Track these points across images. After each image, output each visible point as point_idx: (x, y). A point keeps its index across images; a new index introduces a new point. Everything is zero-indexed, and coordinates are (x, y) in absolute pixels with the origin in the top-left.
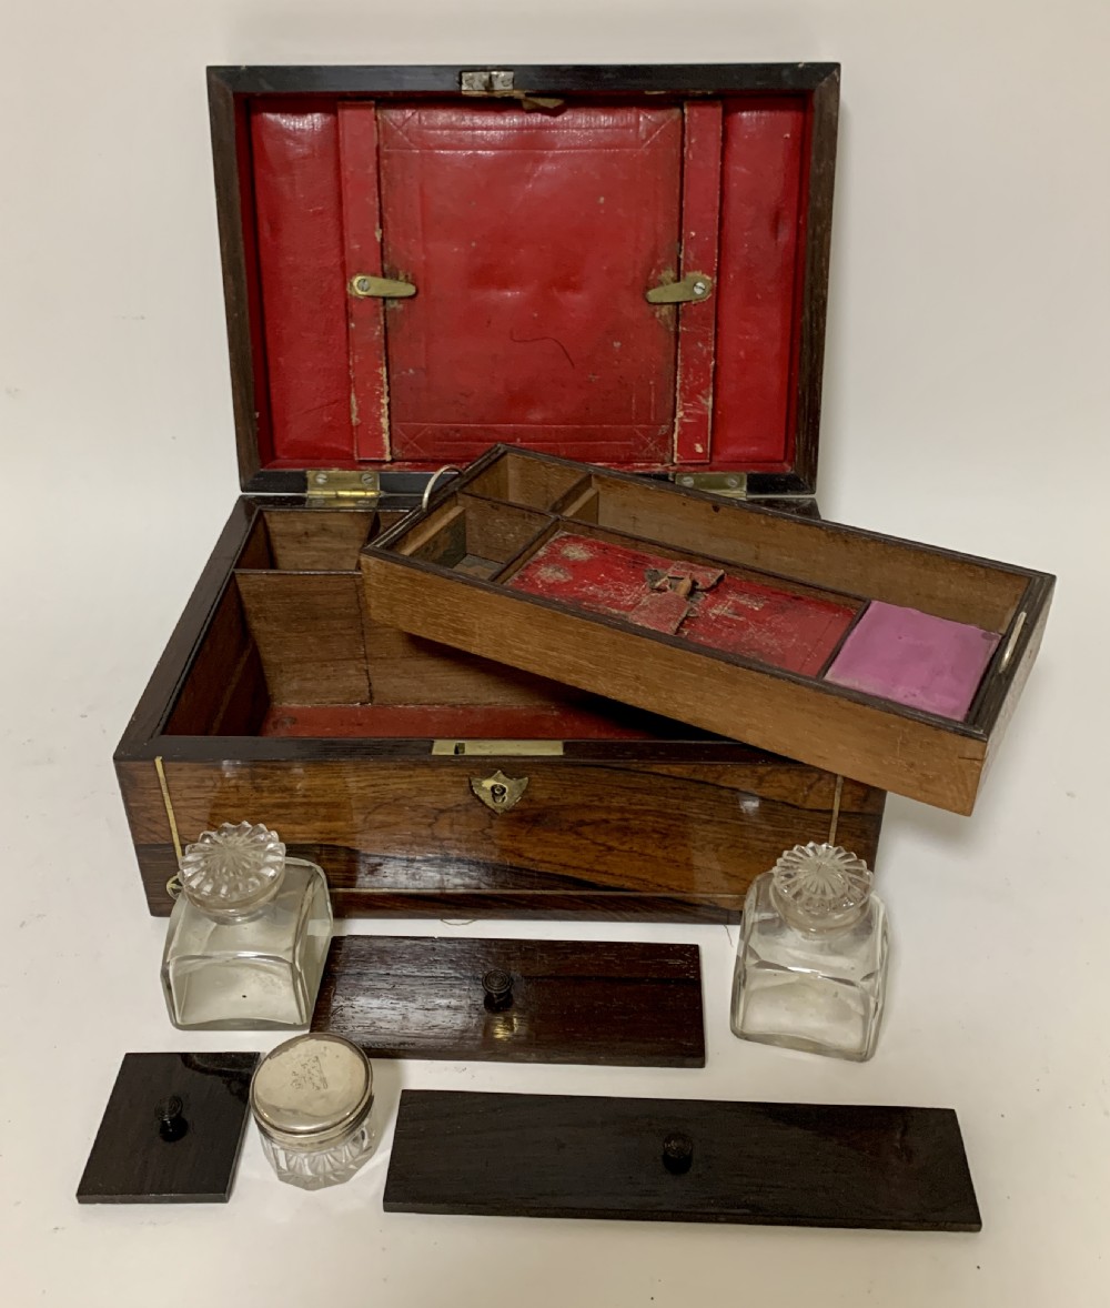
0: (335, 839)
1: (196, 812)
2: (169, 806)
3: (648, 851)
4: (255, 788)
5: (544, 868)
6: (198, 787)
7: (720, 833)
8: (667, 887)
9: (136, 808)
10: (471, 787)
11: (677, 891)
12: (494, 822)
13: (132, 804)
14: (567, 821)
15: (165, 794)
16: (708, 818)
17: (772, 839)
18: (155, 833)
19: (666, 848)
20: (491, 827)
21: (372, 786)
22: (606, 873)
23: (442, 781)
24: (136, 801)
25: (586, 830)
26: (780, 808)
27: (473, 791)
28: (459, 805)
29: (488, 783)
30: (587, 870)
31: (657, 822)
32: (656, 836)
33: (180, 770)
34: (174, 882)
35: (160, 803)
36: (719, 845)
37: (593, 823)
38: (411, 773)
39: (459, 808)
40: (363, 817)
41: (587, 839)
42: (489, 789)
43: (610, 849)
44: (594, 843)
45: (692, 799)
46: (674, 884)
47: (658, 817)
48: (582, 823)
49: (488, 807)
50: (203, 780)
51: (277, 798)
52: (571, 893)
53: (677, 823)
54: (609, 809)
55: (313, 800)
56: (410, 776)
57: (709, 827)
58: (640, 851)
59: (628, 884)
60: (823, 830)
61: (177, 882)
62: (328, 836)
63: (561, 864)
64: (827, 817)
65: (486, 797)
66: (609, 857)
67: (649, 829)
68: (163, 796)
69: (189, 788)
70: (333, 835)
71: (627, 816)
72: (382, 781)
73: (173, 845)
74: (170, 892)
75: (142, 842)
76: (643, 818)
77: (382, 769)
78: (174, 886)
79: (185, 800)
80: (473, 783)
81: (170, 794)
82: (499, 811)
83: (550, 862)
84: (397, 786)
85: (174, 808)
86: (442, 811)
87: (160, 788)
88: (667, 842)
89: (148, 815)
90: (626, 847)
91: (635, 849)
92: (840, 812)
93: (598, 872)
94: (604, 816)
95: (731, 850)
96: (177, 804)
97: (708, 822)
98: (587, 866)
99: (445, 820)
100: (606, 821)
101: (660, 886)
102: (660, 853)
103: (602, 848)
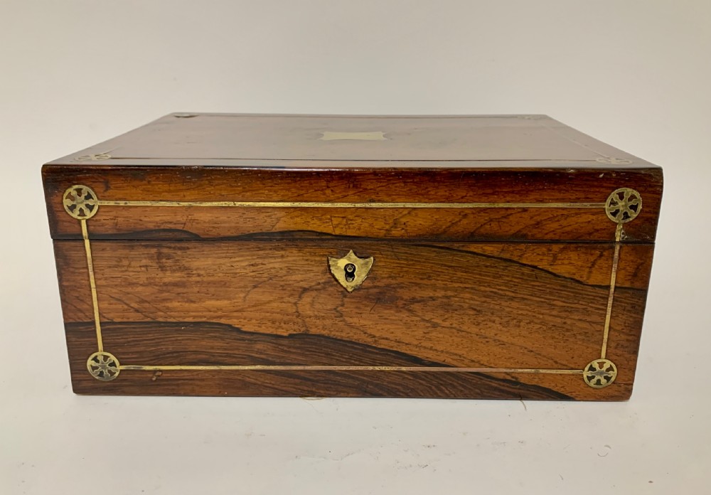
0: (220, 317)
1: (114, 291)
2: (93, 285)
3: (465, 328)
4: (160, 267)
5: (383, 344)
6: (116, 266)
7: (522, 309)
8: (478, 362)
9: (67, 287)
10: (329, 266)
11: (486, 366)
12: (346, 300)
13: (65, 284)
14: (402, 299)
15: (91, 273)
16: (513, 295)
17: (563, 314)
18: (80, 311)
19: (479, 324)
20: (343, 305)
21: (252, 265)
22: (431, 349)
23: (307, 260)
24: (68, 281)
25: (416, 306)
26: (569, 284)
27: (330, 270)
28: (319, 284)
29: (343, 262)
30: (417, 346)
31: (472, 299)
32: (472, 312)
33: (103, 250)
34: (93, 359)
35: (86, 282)
36: (520, 321)
37: (422, 301)
38: (283, 252)
39: (319, 287)
40: (242, 295)
41: (418, 316)
42: (343, 268)
43: (435, 326)
44: (424, 320)
45: (500, 276)
46: (484, 360)
47: (473, 294)
48: (414, 300)
49: (342, 286)
50: (120, 259)
51: (177, 277)
52: (404, 369)
53: (488, 300)
54: (435, 288)
55: (205, 279)
56: (282, 256)
57: (514, 304)
58: (458, 327)
59: (449, 360)
60: (603, 304)
61: (95, 359)
62: (216, 314)
63: (396, 341)
64: (605, 292)
65: (340, 276)
66: (434, 334)
67: (466, 306)
68: (89, 276)
69: (110, 267)
70: (220, 313)
71: (449, 293)
72: (260, 261)
73: (93, 323)
74: (89, 368)
75: (71, 321)
76: (462, 295)
77: (260, 249)
78: (94, 363)
79: (106, 279)
80: (330, 263)
81: (95, 273)
82: (350, 290)
83: (387, 339)
84: (271, 265)
85: (97, 286)
86: (305, 290)
87: (87, 268)
88: (480, 319)
89: (77, 294)
90: (447, 324)
91: (454, 326)
92: (616, 287)
93: (425, 348)
94: (431, 295)
95: (530, 326)
96: (99, 282)
97: (512, 299)
98: (416, 342)
99: (307, 299)
100: (432, 299)
101: (473, 361)
102: (474, 329)
103: (429, 325)
